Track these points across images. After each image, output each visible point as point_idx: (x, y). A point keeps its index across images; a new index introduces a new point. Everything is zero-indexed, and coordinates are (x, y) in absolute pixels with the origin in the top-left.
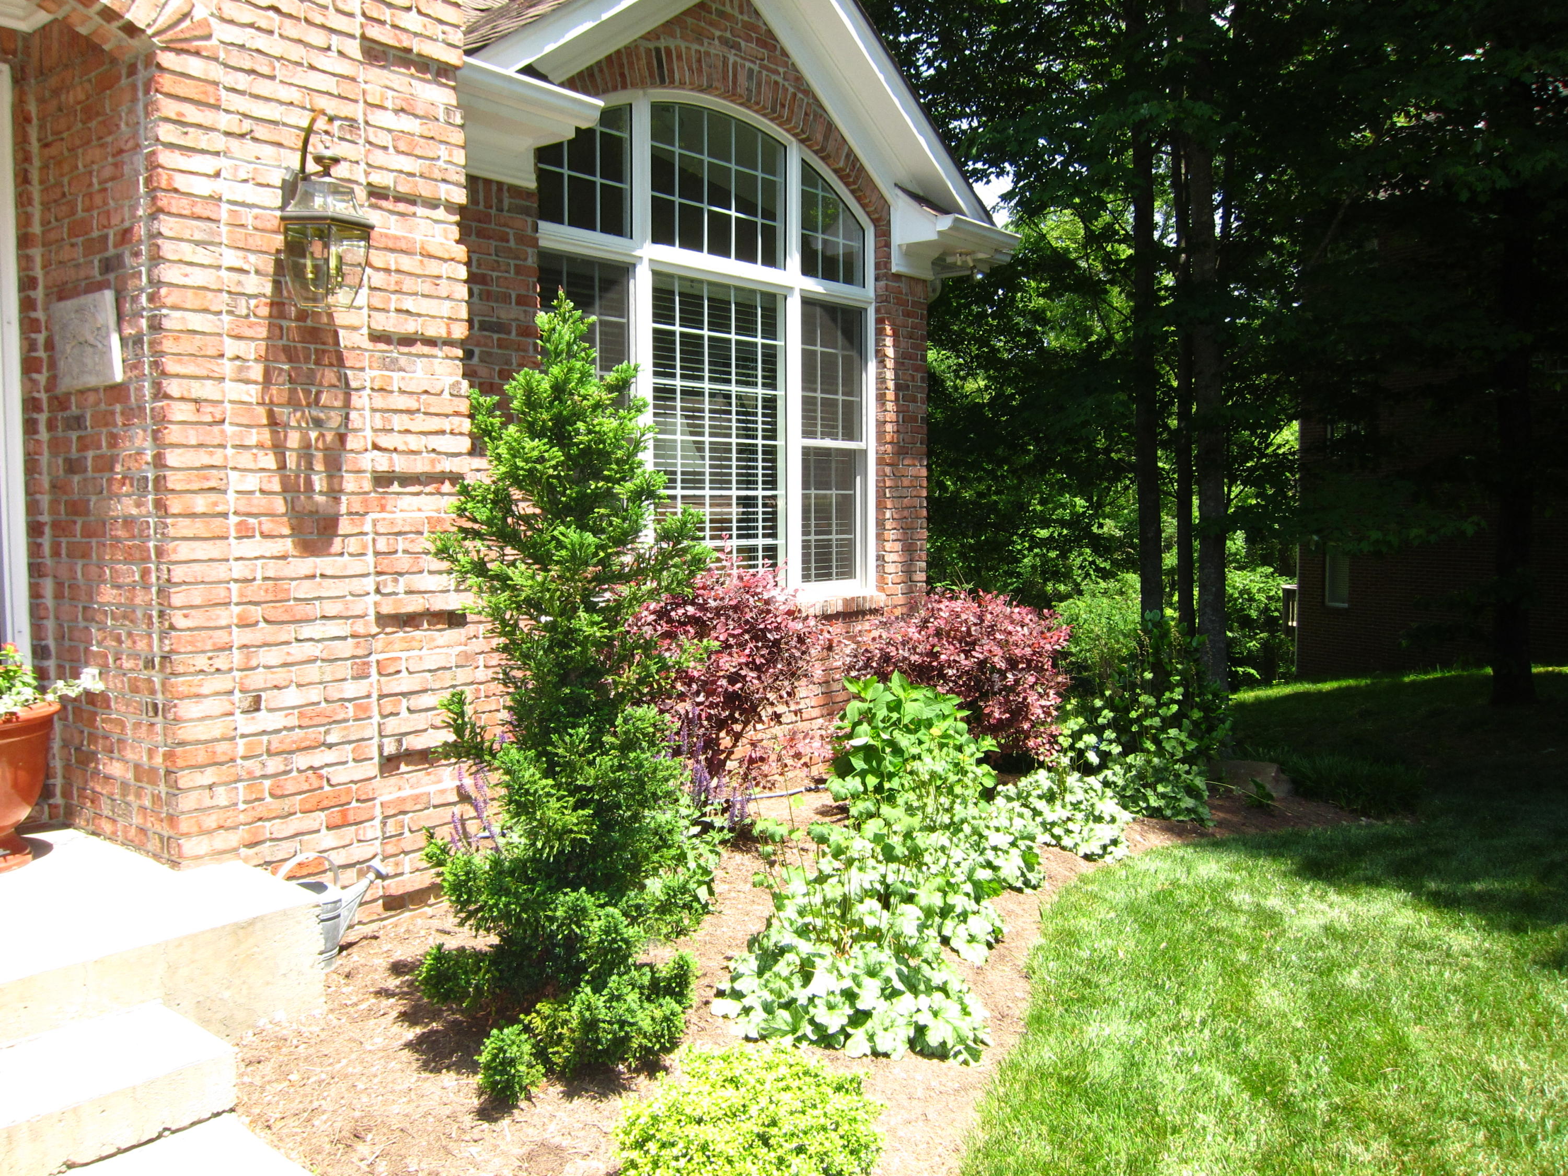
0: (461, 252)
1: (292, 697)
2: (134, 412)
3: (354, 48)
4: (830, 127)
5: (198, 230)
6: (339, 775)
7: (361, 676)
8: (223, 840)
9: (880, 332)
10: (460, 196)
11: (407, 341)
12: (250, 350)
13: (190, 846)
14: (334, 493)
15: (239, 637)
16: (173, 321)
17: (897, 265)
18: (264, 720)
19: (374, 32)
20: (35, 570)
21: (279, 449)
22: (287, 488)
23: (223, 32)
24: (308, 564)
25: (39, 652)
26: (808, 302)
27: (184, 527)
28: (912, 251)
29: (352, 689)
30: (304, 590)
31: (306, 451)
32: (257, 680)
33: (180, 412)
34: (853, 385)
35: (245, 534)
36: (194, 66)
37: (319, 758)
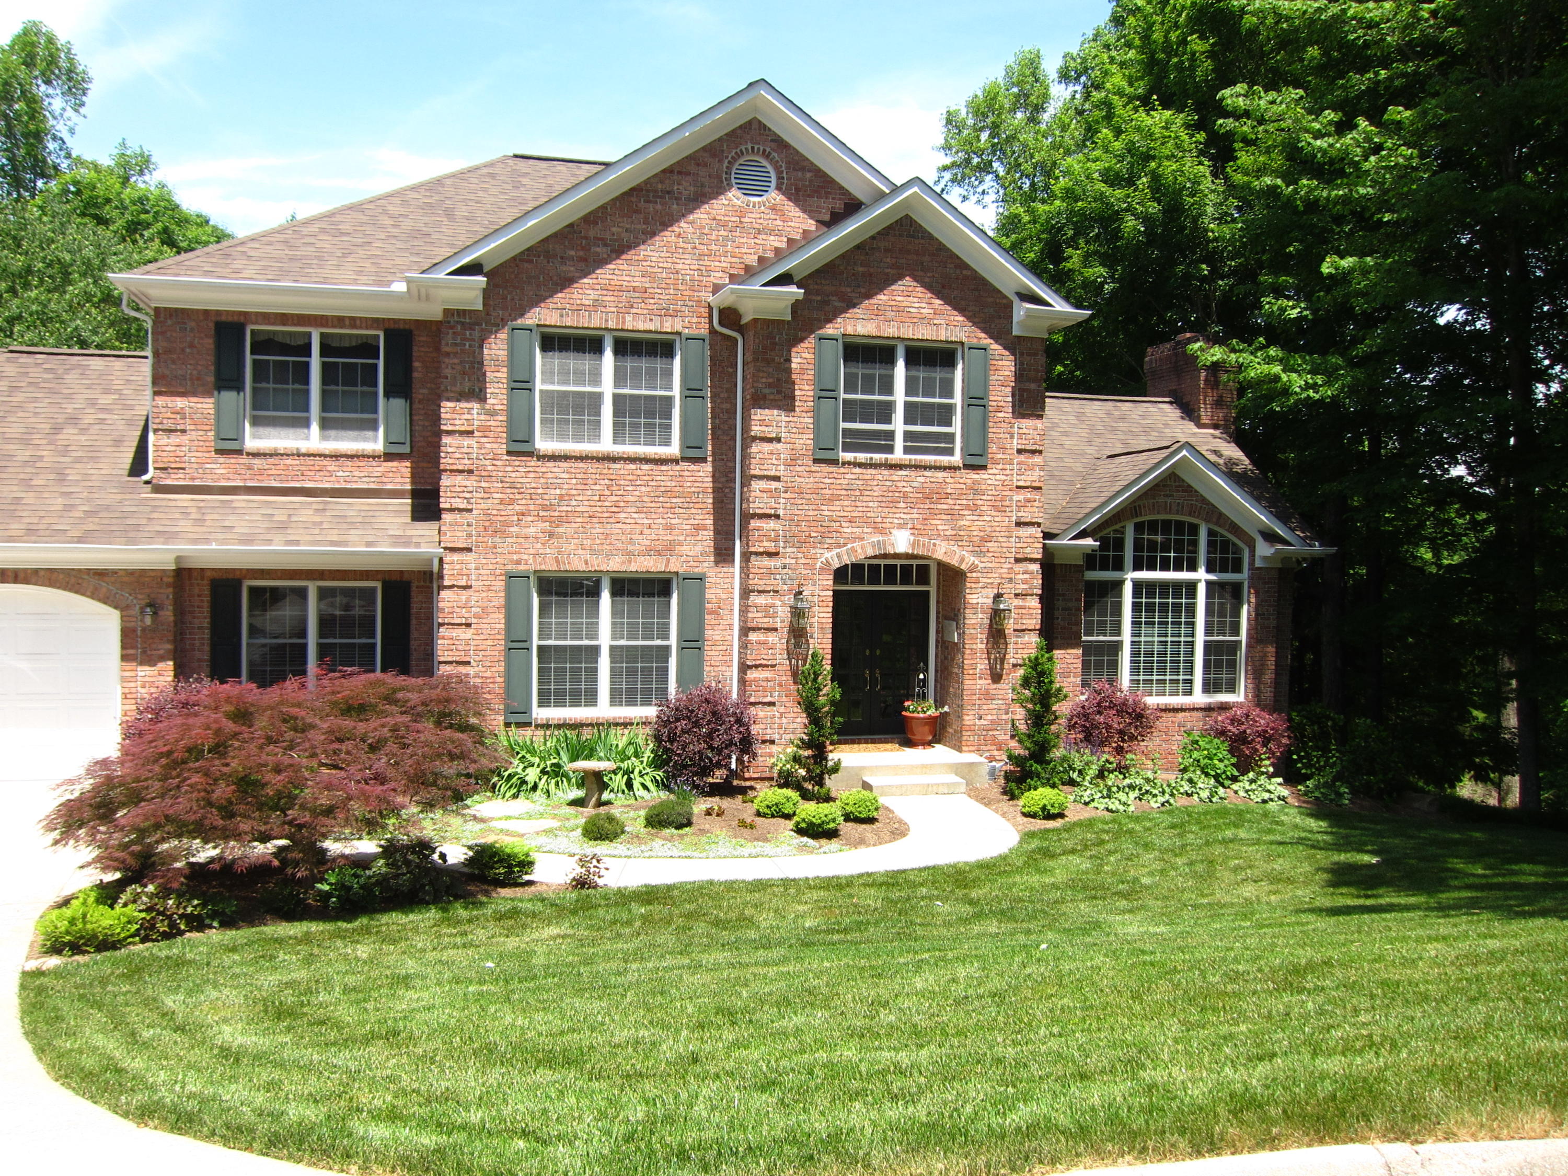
0: (1039, 606)
1: (989, 717)
2: (959, 650)
3: (1012, 560)
4: (1221, 514)
5: (973, 611)
6: (1000, 738)
7: (1007, 713)
8: (972, 748)
9: (1249, 592)
10: (1040, 592)
11: (1024, 630)
12: (984, 636)
13: (964, 748)
14: (1002, 669)
15: (978, 702)
16: (967, 631)
17: (1258, 564)
18: (983, 722)
19: (1018, 556)
20: (936, 681)
21: (989, 659)
22: (991, 669)
23: (981, 565)
24: (995, 686)
25: (936, 701)
26: (1209, 583)
27: (967, 677)
28: (1265, 558)
29: (1004, 717)
30: (994, 692)
31: (996, 659)
32: (981, 712)
33: (968, 652)
34: (1237, 614)
35: (980, 678)
36: (974, 575)
37: (995, 733)
